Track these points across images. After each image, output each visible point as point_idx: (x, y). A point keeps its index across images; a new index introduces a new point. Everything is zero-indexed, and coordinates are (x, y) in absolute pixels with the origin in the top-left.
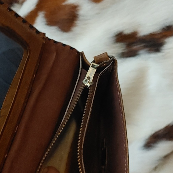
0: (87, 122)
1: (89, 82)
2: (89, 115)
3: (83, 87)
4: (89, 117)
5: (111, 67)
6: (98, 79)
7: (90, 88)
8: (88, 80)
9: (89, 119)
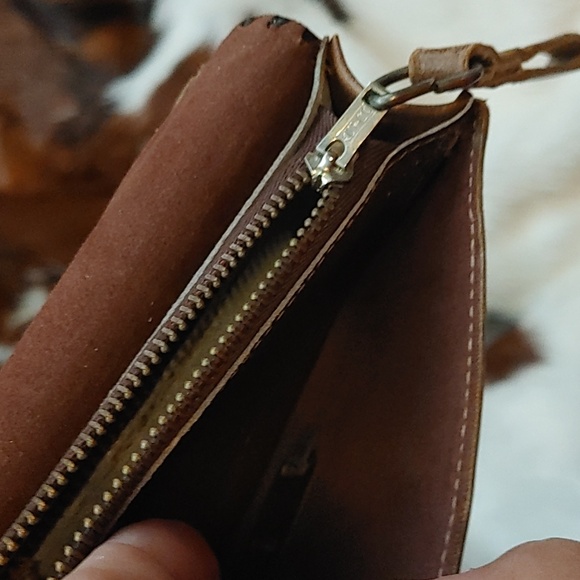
0: (261, 333)
1: (333, 165)
2: (281, 307)
3: (300, 179)
4: (274, 315)
5: (453, 135)
6: (382, 167)
7: (325, 194)
8: (331, 159)
9: (274, 323)
